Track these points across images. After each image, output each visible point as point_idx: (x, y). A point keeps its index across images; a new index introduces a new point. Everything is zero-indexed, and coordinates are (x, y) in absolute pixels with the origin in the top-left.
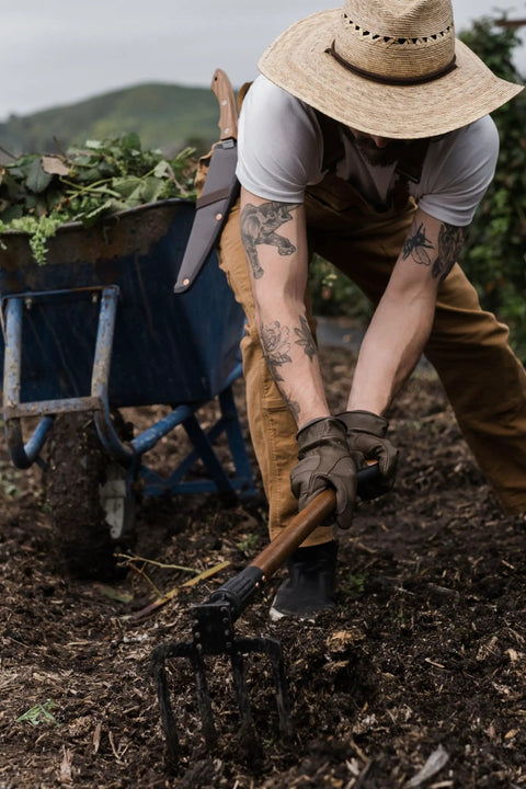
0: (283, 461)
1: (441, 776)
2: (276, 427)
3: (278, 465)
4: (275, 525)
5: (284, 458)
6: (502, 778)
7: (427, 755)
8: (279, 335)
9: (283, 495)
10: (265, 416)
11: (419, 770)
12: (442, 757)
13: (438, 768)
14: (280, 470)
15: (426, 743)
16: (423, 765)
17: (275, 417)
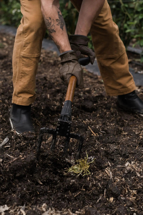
0: (23, 75)
1: (7, 144)
2: (24, 62)
3: (21, 75)
4: (15, 95)
5: (24, 74)
6: (22, 145)
7: (3, 139)
8: (51, 22)
9: (20, 86)
10: (20, 58)
11: (2, 142)
12: (7, 139)
13: (6, 142)
14: (21, 77)
15: (3, 135)
16: (3, 141)
17: (24, 59)
